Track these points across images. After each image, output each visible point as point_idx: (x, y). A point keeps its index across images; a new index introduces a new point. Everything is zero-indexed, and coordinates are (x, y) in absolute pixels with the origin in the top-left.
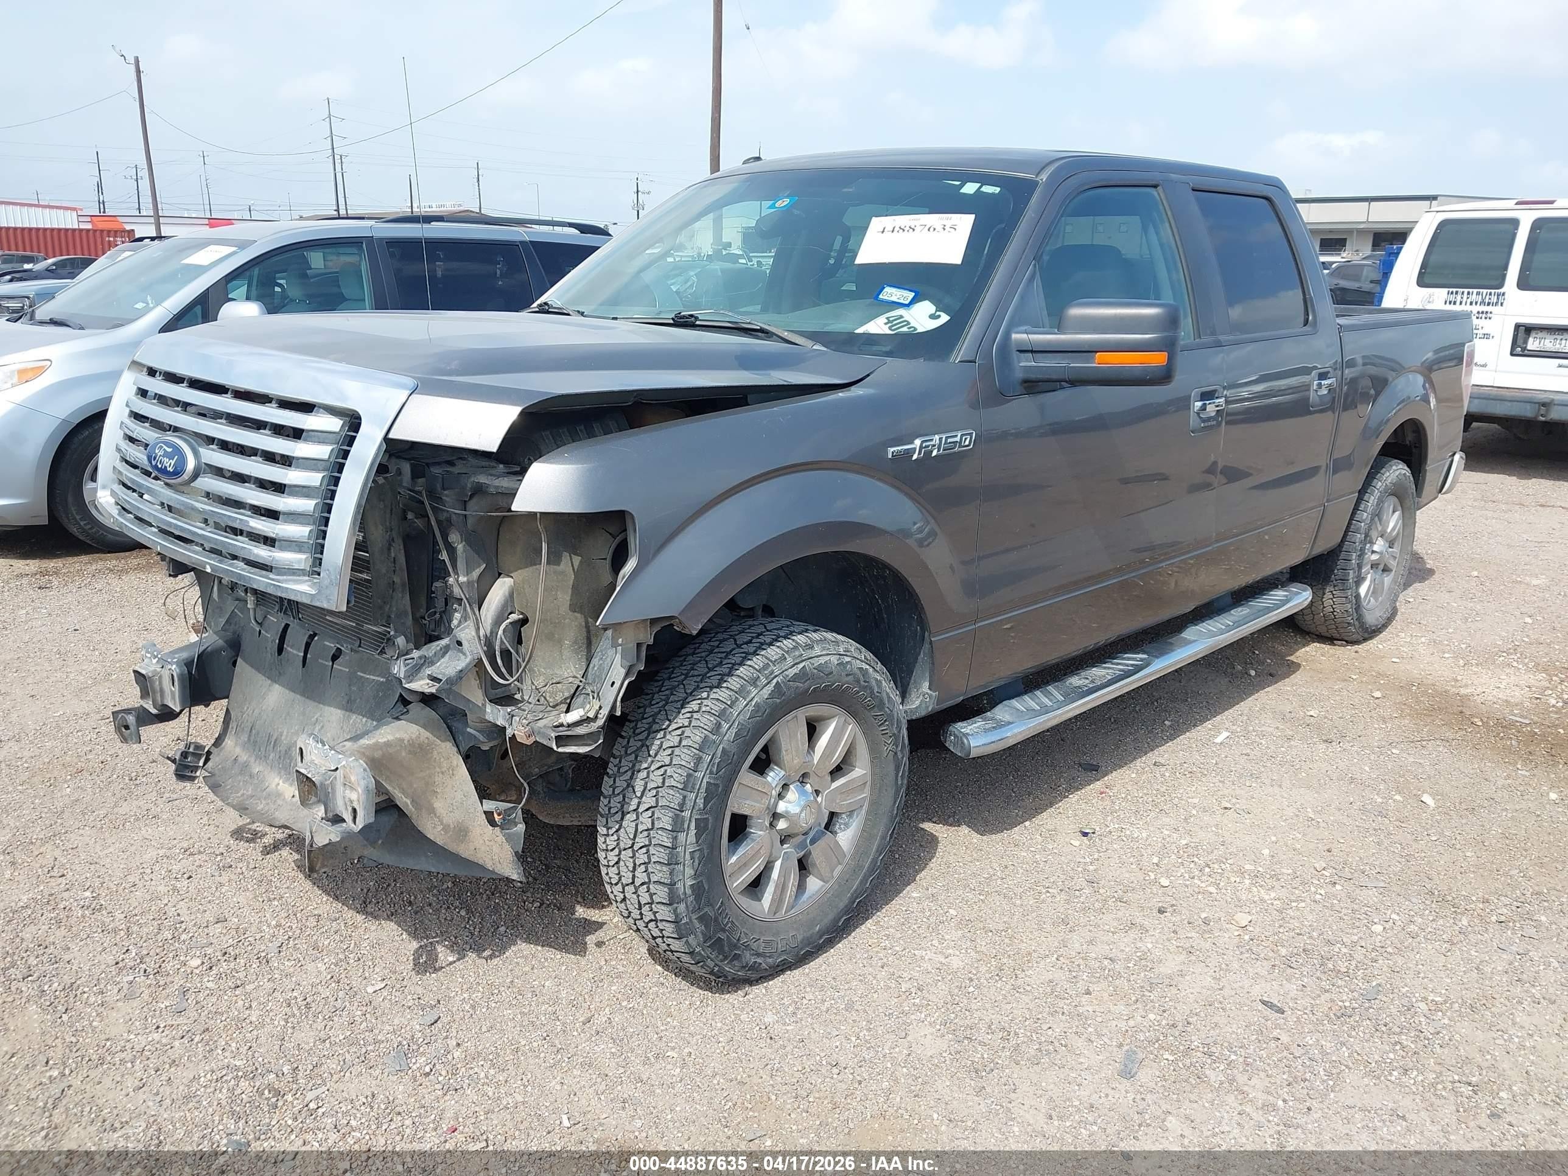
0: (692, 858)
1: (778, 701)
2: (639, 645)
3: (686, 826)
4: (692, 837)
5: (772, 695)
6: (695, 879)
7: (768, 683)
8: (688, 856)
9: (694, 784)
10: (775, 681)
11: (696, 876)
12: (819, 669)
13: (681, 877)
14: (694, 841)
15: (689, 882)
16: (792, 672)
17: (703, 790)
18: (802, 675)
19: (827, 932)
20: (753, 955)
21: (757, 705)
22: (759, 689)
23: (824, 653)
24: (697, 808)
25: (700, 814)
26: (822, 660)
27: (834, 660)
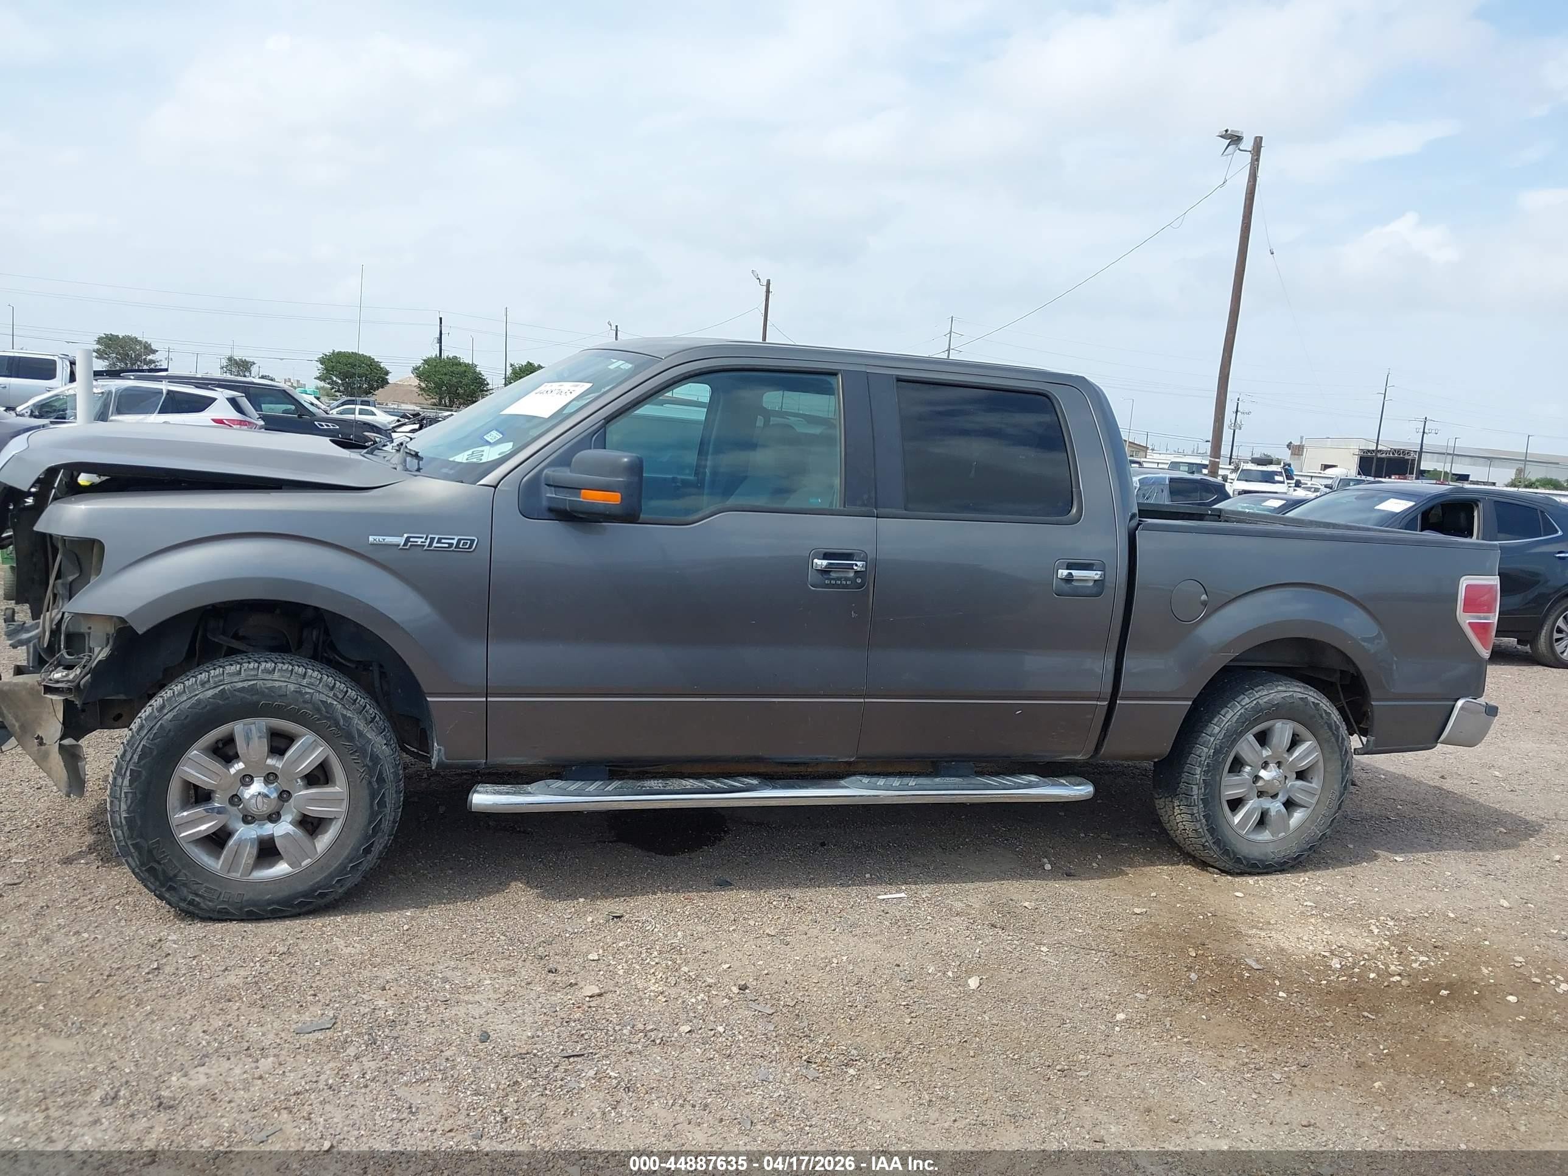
0: (126, 797)
1: (220, 702)
2: (108, 634)
3: (123, 772)
4: (126, 782)
5: (214, 696)
6: (128, 813)
7: (214, 687)
8: (123, 795)
9: (134, 744)
10: (222, 687)
11: (128, 811)
12: (270, 689)
13: (118, 809)
14: (128, 785)
15: (124, 815)
16: (240, 685)
17: (139, 749)
18: (252, 690)
19: (278, 903)
20: (191, 893)
21: (199, 701)
22: (205, 689)
23: (283, 679)
24: (133, 761)
25: (135, 766)
26: (277, 684)
27: (292, 687)
